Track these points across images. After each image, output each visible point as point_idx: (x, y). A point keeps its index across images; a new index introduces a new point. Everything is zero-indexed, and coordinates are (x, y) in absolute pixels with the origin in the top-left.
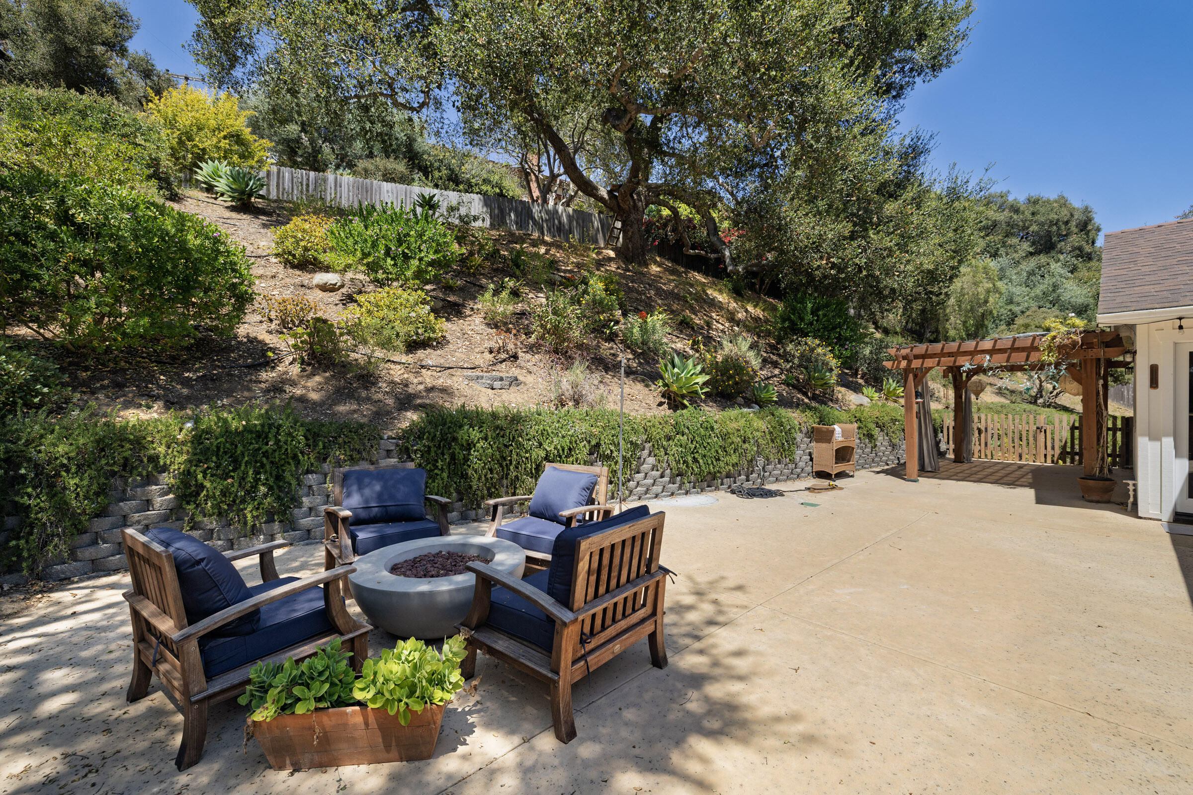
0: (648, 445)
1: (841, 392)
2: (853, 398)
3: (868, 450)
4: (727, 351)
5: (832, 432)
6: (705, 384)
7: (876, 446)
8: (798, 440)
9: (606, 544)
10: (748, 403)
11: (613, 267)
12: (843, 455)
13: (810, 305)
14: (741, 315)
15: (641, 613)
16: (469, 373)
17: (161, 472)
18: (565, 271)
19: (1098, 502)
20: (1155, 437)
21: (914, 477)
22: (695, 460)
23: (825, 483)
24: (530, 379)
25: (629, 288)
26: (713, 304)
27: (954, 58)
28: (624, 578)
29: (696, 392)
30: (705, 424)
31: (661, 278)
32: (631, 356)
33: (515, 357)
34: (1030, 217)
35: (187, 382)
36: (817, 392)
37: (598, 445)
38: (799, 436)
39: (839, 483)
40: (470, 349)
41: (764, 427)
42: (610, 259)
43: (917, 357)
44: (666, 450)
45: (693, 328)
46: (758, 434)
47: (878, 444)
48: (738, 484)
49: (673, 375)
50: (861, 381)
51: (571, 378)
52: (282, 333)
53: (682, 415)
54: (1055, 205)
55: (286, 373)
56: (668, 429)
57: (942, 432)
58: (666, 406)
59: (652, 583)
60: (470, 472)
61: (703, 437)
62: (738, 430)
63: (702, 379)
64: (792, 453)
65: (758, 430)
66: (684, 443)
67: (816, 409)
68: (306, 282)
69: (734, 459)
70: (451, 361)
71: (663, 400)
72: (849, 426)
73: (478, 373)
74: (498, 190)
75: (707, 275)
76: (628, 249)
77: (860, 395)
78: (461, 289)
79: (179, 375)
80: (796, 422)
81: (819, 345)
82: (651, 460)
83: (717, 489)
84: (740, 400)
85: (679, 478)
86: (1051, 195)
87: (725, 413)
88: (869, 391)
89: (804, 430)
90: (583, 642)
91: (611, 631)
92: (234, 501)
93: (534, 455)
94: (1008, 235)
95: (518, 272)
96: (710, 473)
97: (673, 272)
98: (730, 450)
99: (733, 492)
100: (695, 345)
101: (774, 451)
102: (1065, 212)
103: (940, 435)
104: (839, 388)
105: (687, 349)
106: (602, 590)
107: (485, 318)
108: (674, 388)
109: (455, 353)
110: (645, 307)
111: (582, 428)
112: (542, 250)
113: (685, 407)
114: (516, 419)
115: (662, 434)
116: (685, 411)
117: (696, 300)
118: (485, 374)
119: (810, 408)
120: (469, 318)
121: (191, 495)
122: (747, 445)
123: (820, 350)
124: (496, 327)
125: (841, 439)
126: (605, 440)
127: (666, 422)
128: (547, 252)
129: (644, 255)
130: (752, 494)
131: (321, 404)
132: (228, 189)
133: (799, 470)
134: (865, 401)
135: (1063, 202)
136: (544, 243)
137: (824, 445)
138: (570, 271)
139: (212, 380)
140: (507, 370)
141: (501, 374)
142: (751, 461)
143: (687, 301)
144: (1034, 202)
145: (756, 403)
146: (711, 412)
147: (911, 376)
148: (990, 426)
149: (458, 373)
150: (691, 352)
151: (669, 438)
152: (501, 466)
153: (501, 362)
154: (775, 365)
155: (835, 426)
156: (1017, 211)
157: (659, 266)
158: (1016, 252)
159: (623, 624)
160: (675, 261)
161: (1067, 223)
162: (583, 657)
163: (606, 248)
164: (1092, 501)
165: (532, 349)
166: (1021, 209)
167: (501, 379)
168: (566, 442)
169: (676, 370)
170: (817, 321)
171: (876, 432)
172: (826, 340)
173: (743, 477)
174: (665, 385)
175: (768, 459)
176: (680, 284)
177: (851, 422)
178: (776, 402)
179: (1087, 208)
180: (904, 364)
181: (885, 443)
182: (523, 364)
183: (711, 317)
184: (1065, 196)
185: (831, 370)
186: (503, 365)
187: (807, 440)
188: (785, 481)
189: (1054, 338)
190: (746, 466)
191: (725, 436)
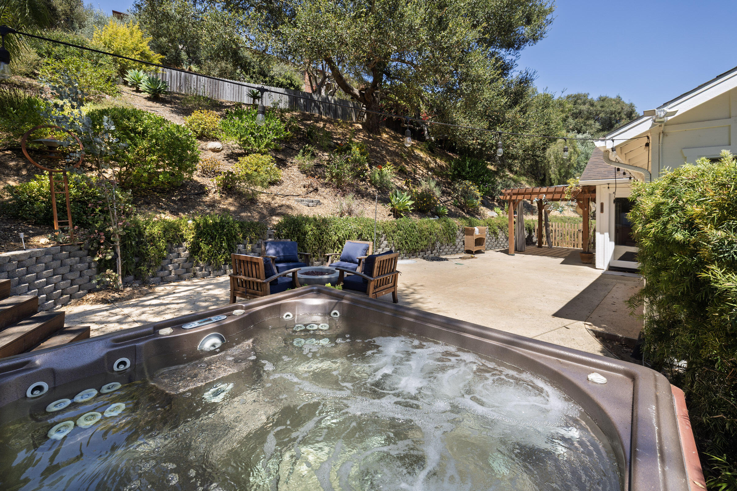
0: (384, 235)
1: (483, 209)
2: (489, 213)
3: (494, 240)
4: (423, 187)
5: (474, 230)
6: (412, 205)
7: (498, 238)
8: (458, 234)
9: (382, 259)
10: (433, 215)
11: (361, 135)
12: (479, 242)
13: (468, 163)
14: (432, 165)
15: (390, 285)
16: (297, 198)
17: (183, 242)
18: (336, 139)
19: (586, 263)
20: (602, 233)
21: (513, 253)
22: (406, 243)
23: (469, 255)
24: (325, 201)
25: (371, 149)
26: (418, 159)
27: (544, 35)
28: (386, 272)
29: (407, 209)
30: (411, 226)
31: (388, 142)
32: (374, 189)
33: (316, 190)
34: (600, 109)
35: (174, 201)
36: (470, 210)
37: (361, 235)
38: (458, 232)
39: (476, 256)
40: (294, 186)
41: (440, 227)
42: (359, 130)
43: (514, 194)
44: (392, 237)
45: (406, 174)
46: (437, 231)
47: (499, 237)
48: (427, 255)
49: (396, 201)
50: (496, 203)
51: (347, 202)
52: (204, 177)
53: (401, 221)
54: (613, 102)
55: (214, 198)
56: (394, 228)
57: (534, 232)
58: (392, 216)
59: (394, 274)
60: (306, 245)
61: (410, 232)
62: (428, 229)
63: (410, 203)
64: (454, 241)
65: (437, 229)
66: (401, 234)
67: (467, 218)
68: (204, 147)
69: (425, 243)
70: (287, 192)
71: (391, 213)
72: (484, 228)
73: (300, 198)
74: (289, 82)
75: (414, 139)
76: (370, 124)
77: (493, 212)
78: (283, 150)
79: (170, 198)
80: (457, 225)
81: (471, 185)
82: (386, 242)
83: (417, 257)
84: (429, 213)
85: (398, 251)
86: (613, 96)
87: (421, 220)
88: (497, 209)
89: (461, 229)
90: (375, 288)
91: (382, 288)
92: (212, 255)
93: (333, 238)
94: (588, 118)
95: (312, 141)
96: (413, 249)
97: (395, 138)
98: (423, 238)
99: (424, 259)
100: (407, 184)
101: (445, 239)
102: (619, 107)
103: (533, 234)
104: (482, 208)
105: (403, 186)
106: (380, 274)
107: (299, 168)
108: (397, 207)
109: (288, 187)
110: (379, 162)
111: (354, 226)
112: (321, 124)
113: (402, 217)
114: (325, 221)
115: (391, 230)
116: (402, 219)
117: (408, 156)
118: (305, 199)
119: (465, 218)
120: (290, 168)
121: (195, 252)
122: (432, 236)
123: (472, 187)
124: (305, 173)
125: (478, 234)
126: (365, 232)
127: (393, 224)
128: (325, 125)
129: (378, 128)
130: (433, 259)
131: (234, 212)
132: (147, 88)
133: (457, 249)
134: (495, 214)
135: (619, 100)
136: (322, 120)
137: (470, 237)
138: (339, 139)
139: (184, 201)
140: (314, 197)
141: (312, 199)
142: (434, 244)
143: (403, 157)
144: (602, 100)
145: (437, 215)
146: (415, 219)
147: (512, 203)
148: (557, 229)
149: (292, 198)
150: (405, 187)
151: (394, 232)
152: (319, 243)
153: (310, 193)
154: (449, 194)
155: (476, 228)
156: (592, 105)
157: (387, 134)
158: (592, 129)
159: (385, 286)
160: (396, 130)
161: (619, 113)
162: (375, 293)
163: (357, 123)
164: (584, 263)
165: (325, 185)
166: (595, 104)
167: (313, 202)
168: (347, 233)
169: (398, 198)
170: (471, 171)
171: (498, 231)
172: (475, 182)
173: (430, 252)
174: (392, 205)
175: (442, 243)
176: (399, 146)
177: (485, 226)
178: (447, 215)
179: (631, 104)
180: (508, 197)
181: (503, 237)
182: (321, 193)
183: (416, 167)
184: (621, 96)
185: (477, 198)
186: (311, 194)
187: (462, 234)
188: (451, 254)
189: (571, 188)
190: (431, 247)
191: (421, 231)
